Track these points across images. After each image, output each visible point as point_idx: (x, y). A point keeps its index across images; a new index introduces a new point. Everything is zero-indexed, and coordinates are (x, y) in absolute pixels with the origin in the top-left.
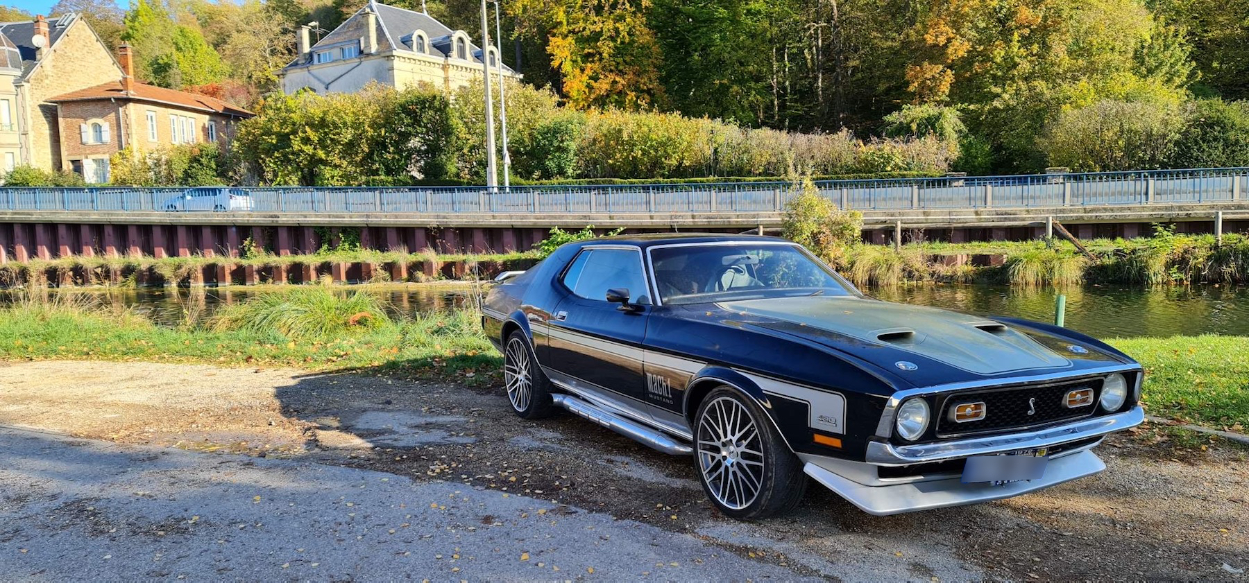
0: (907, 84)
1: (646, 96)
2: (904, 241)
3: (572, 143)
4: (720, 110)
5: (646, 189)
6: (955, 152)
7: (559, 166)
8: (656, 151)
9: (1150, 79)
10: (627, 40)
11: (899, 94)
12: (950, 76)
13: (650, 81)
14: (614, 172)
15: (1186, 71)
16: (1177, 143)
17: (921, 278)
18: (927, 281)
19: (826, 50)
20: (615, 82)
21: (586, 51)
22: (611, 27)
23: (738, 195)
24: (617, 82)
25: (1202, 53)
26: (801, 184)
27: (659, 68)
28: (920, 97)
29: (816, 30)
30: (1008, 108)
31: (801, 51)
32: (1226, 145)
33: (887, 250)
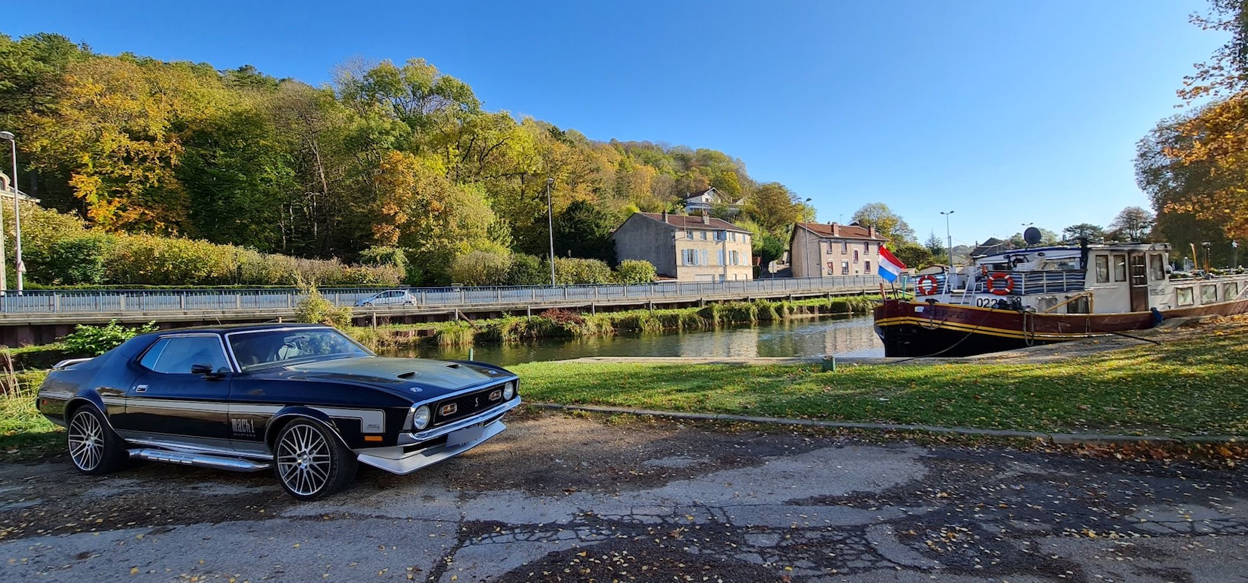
0: (373, 234)
1: (175, 226)
2: (378, 324)
3: (100, 257)
4: (241, 238)
5: (179, 293)
6: (403, 274)
7: (84, 274)
8: (187, 265)
9: (495, 243)
10: (156, 184)
11: (368, 239)
12: (398, 232)
13: (180, 214)
14: (145, 280)
15: (509, 240)
16: (508, 274)
17: (389, 345)
18: (393, 347)
19: (319, 209)
20: (143, 213)
21: (114, 188)
22: (141, 174)
23: (260, 297)
24: (146, 214)
25: (515, 232)
26: (308, 290)
27: (187, 208)
28: (380, 242)
29: (312, 197)
30: (430, 252)
31: (302, 208)
32: (528, 275)
33: (367, 329)
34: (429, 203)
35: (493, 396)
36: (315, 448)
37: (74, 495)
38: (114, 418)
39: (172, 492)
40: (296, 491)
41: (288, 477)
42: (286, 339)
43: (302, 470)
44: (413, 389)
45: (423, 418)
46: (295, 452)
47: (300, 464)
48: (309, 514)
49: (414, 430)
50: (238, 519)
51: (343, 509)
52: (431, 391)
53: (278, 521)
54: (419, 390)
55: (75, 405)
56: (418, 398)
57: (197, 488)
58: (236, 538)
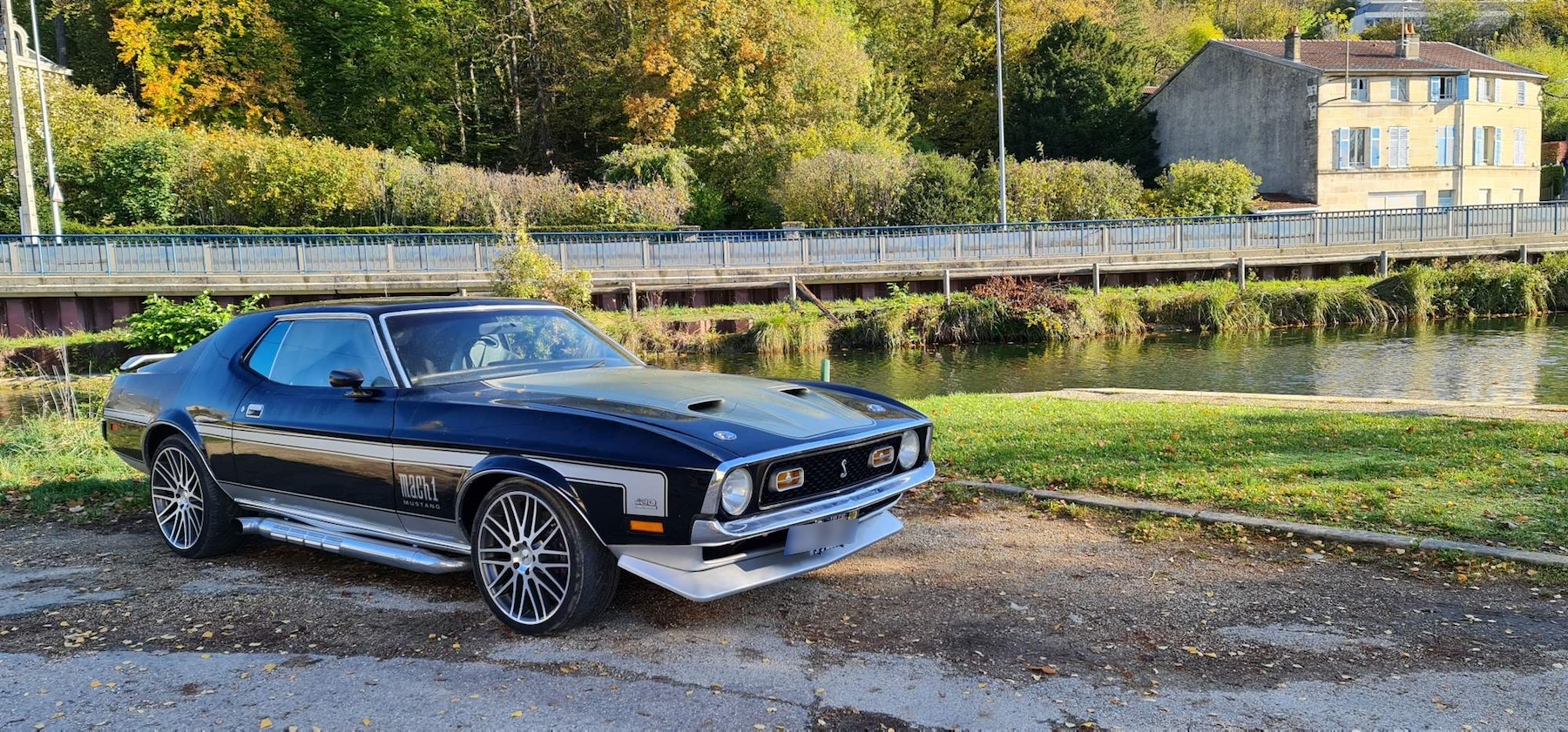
0: (626, 118)
1: (277, 112)
2: (641, 306)
3: (168, 174)
4: (389, 136)
5: (295, 241)
6: (685, 202)
7: (145, 206)
8: (302, 188)
9: (874, 129)
10: (242, 31)
11: (617, 130)
12: (674, 113)
13: (282, 91)
14: (239, 216)
15: (906, 123)
16: (903, 199)
17: (662, 349)
18: (669, 353)
19: (522, 69)
20: (226, 90)
21: (177, 42)
22: (215, 11)
23: (427, 249)
24: (230, 90)
25: (919, 102)
26: (513, 236)
27: (296, 76)
28: (642, 135)
29: (509, 45)
30: (738, 154)
31: (492, 70)
32: (946, 202)
33: (621, 317)
34: (734, 47)
35: (877, 458)
36: (542, 537)
37: (168, 588)
38: (217, 461)
39: (312, 597)
40: (510, 615)
41: (496, 587)
42: (484, 327)
43: (520, 577)
44: (720, 435)
45: (738, 493)
46: (508, 542)
47: (516, 565)
48: (535, 660)
49: (723, 516)
50: (417, 655)
51: (594, 657)
52: (752, 440)
53: (482, 665)
54: (731, 436)
55: (158, 435)
56: (730, 452)
57: (349, 594)
58: (417, 688)
